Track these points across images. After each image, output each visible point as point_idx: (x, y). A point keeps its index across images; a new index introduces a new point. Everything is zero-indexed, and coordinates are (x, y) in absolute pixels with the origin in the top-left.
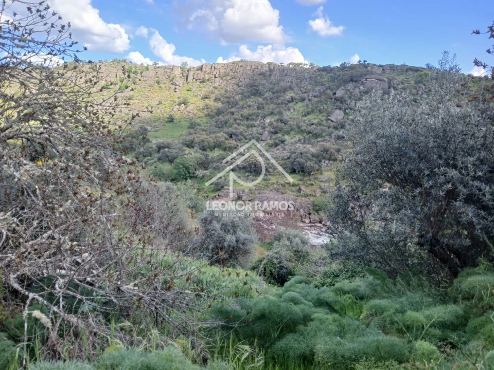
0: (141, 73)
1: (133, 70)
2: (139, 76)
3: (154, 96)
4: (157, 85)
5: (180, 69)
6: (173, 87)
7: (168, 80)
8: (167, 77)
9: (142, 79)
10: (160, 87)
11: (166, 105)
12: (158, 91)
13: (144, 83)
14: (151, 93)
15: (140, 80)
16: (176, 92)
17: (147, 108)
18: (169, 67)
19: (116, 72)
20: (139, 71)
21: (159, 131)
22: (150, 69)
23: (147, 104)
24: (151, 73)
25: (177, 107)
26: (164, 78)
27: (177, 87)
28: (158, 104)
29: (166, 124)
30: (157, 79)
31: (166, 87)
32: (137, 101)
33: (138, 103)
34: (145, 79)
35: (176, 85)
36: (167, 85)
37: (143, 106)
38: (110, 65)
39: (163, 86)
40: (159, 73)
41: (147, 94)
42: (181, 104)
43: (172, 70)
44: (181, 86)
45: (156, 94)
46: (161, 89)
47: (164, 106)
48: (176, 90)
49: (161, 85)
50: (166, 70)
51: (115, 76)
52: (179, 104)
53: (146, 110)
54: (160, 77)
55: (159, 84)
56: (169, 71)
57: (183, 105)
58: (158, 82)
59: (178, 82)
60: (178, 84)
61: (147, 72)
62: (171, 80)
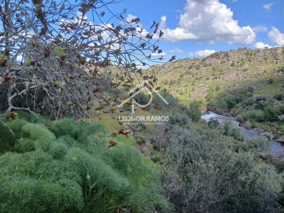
0: (255, 54)
1: (250, 53)
2: (253, 56)
3: (261, 68)
4: (264, 61)
5: (282, 49)
6: (276, 61)
7: (272, 56)
8: (272, 55)
9: (255, 58)
10: (266, 62)
11: (269, 73)
12: (265, 64)
13: (256, 60)
14: (260, 66)
15: (253, 59)
16: (277, 64)
17: (256, 75)
18: (274, 49)
19: (239, 56)
20: (254, 54)
21: (261, 90)
22: (261, 51)
23: (256, 73)
24: (261, 54)
25: (277, 73)
26: (270, 56)
27: (279, 61)
28: (263, 73)
29: (267, 85)
30: (264, 57)
31: (270, 61)
32: (250, 72)
33: (250, 73)
34: (257, 57)
35: (278, 59)
36: (271, 60)
37: (253, 74)
38: (236, 52)
39: (268, 61)
40: (267, 53)
41: (257, 67)
42: (280, 71)
43: (276, 50)
44: (281, 59)
45: (263, 66)
46: (267, 63)
47: (267, 74)
48: (277, 63)
49: (267, 61)
50: (272, 51)
51: (238, 58)
52: (278, 72)
53: (255, 77)
54: (267, 55)
55: (266, 60)
56: (274, 51)
57: (281, 72)
58: (265, 59)
59: (279, 57)
60: (279, 58)
61: (259, 53)
62: (275, 57)
